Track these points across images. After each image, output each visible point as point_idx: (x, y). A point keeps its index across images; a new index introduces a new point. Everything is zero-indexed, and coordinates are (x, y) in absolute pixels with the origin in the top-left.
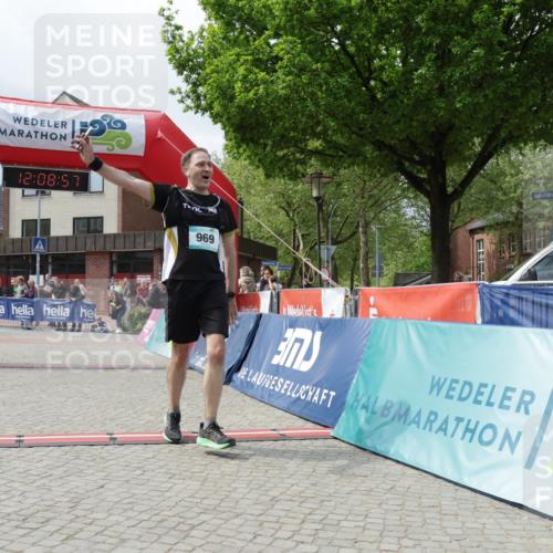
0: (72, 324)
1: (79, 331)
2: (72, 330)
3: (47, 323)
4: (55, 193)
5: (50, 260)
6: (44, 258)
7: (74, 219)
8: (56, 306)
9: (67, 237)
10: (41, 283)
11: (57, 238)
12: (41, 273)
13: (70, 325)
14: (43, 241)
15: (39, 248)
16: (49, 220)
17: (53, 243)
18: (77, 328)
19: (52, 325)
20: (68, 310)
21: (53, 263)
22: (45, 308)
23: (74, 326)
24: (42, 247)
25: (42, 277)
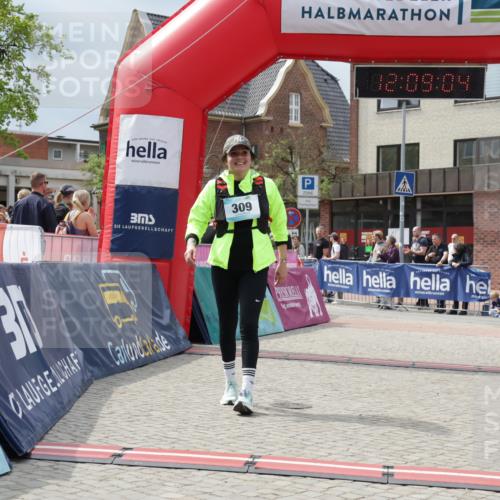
0: (454, 302)
1: (464, 313)
2: (453, 313)
3: (415, 300)
4: (426, 103)
5: (419, 206)
6: (411, 201)
7: (456, 142)
8: (429, 275)
9: (444, 171)
10: (407, 242)
11: (430, 172)
12: (406, 226)
13: (449, 305)
14: (410, 177)
15: (404, 187)
16: (417, 145)
17: (423, 180)
18: (460, 309)
19: (423, 303)
20: (447, 282)
21: (423, 210)
22: (413, 278)
23: (456, 305)
24: (408, 186)
25: (407, 231)
